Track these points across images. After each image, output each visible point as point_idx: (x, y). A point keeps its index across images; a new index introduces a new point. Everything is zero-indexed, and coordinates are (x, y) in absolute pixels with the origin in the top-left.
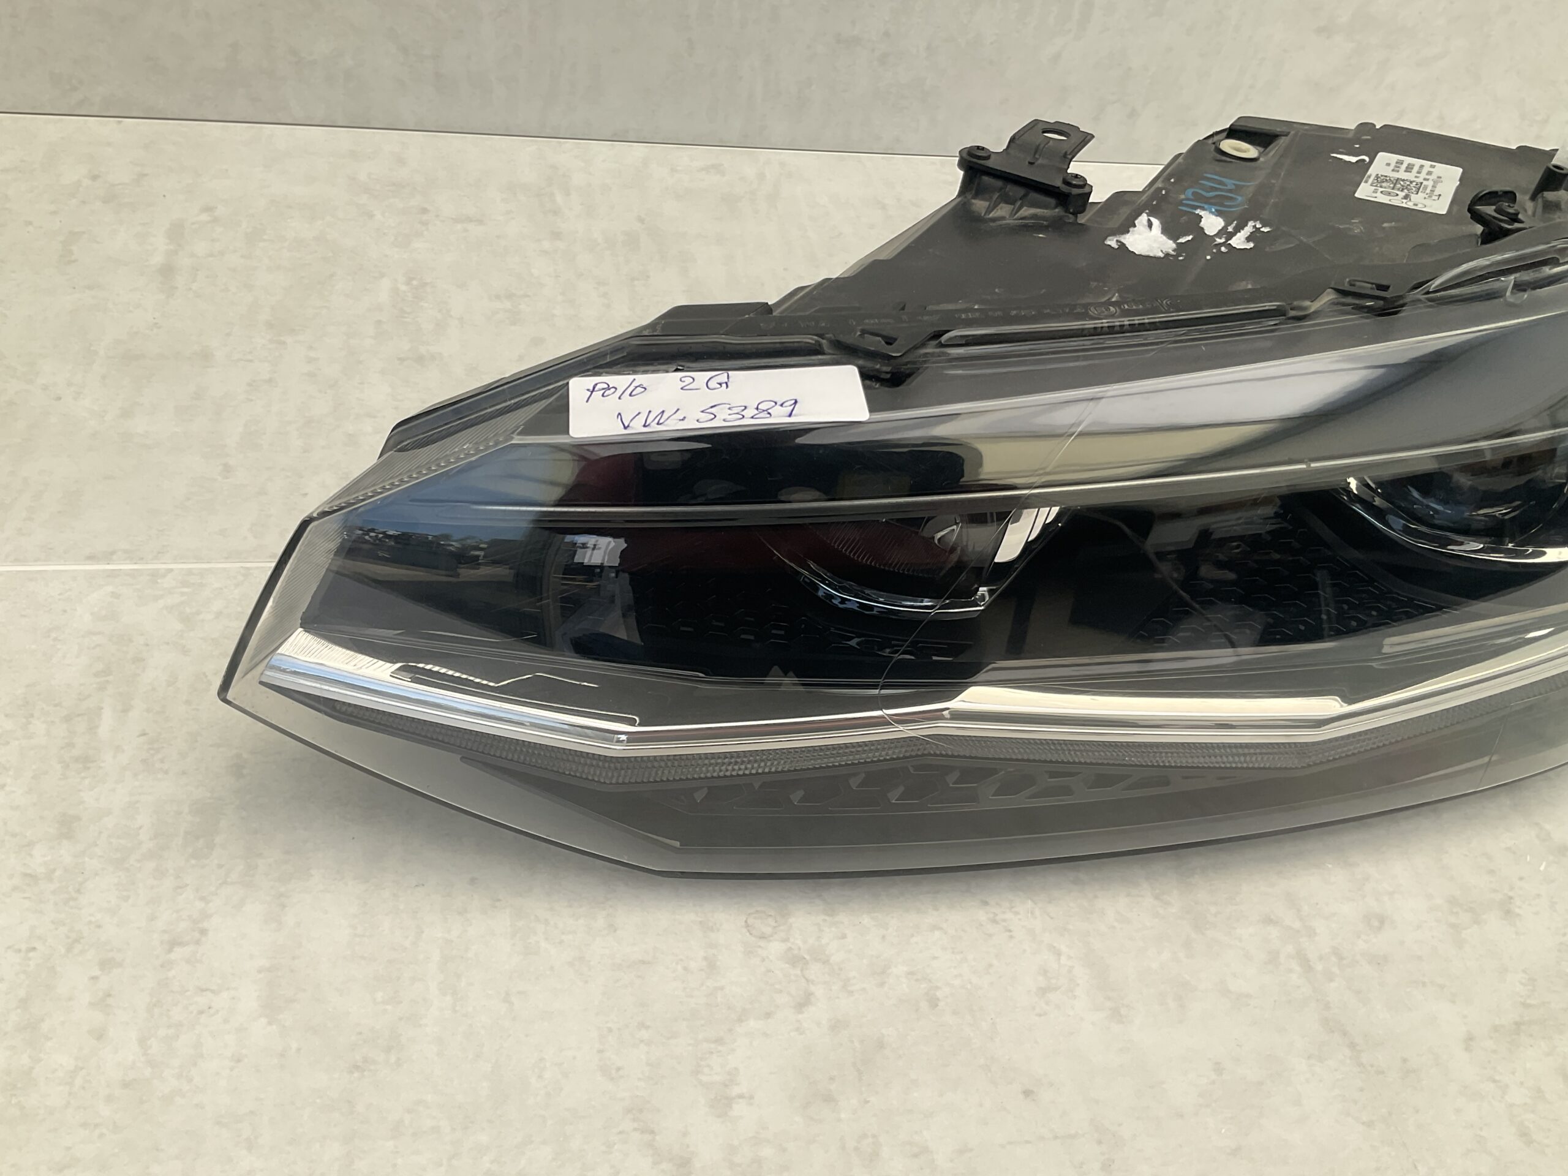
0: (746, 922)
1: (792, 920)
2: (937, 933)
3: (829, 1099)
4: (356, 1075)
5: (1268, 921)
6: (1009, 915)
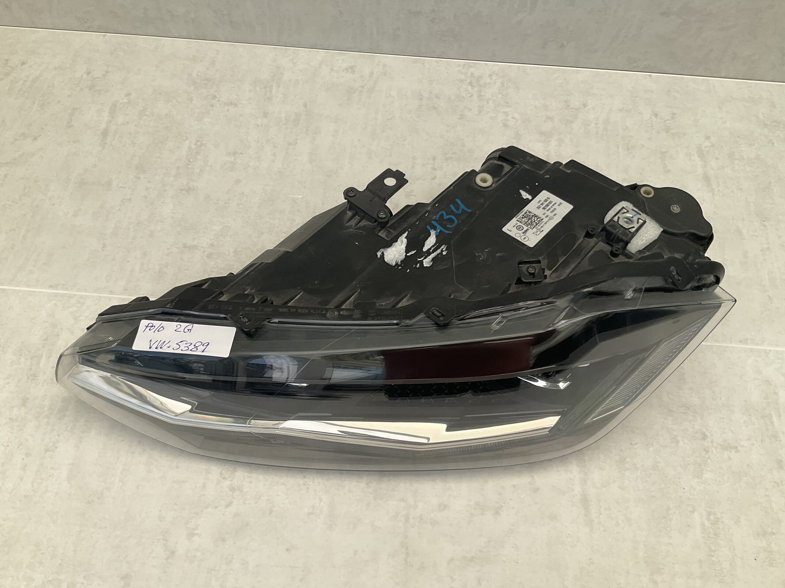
0: (221, 471)
1: (236, 473)
2: (283, 486)
3: (224, 540)
4: (88, 505)
5: (403, 500)
6: (311, 483)
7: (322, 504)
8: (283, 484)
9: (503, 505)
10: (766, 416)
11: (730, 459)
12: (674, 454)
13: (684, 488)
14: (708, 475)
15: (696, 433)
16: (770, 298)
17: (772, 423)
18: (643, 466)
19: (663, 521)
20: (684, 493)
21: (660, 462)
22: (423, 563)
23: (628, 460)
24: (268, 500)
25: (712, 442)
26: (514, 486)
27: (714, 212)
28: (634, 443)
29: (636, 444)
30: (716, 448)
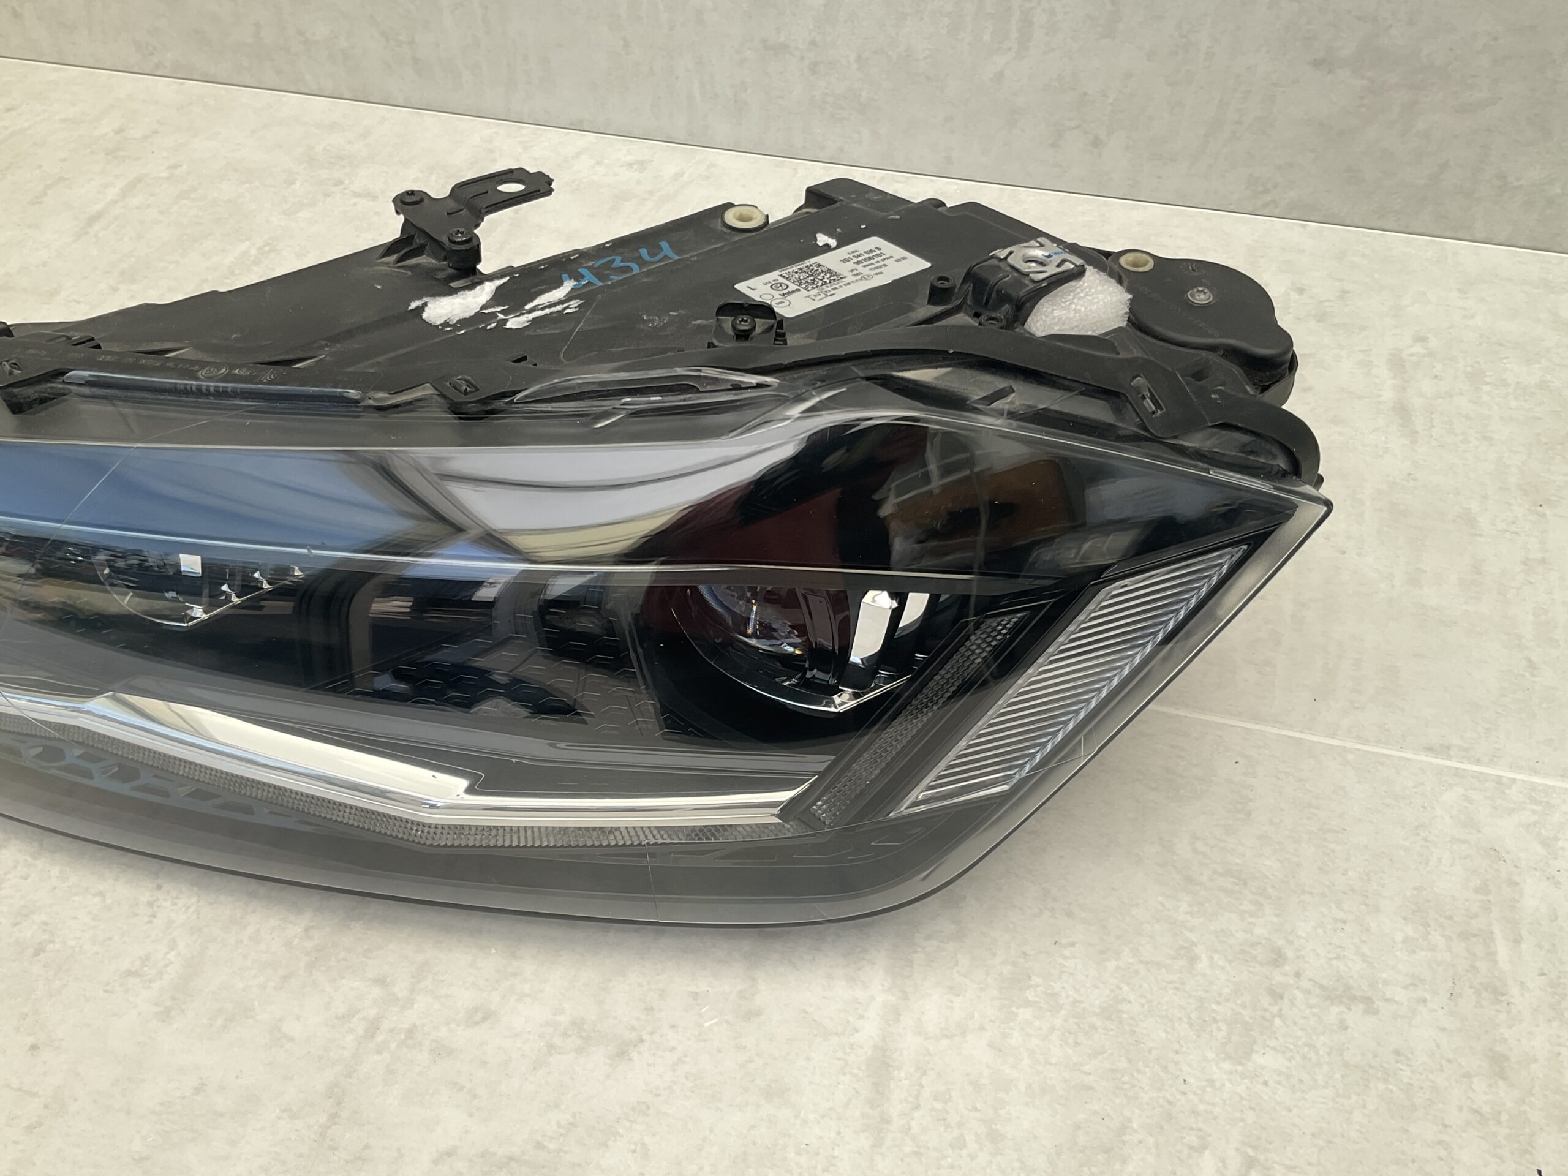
7: (172, 956)
8: (101, 894)
9: (646, 1037)
10: (1475, 936)
11: (1344, 1027)
12: (1177, 989)
13: (1185, 1081)
14: (1266, 1060)
15: (1253, 945)
16: (1532, 666)
17: (1491, 956)
18: (1075, 1002)
19: (1101, 1157)
20: (1184, 1093)
21: (1130, 1002)
22: (367, 1147)
23: (1036, 980)
24: (46, 924)
25: (1298, 975)
26: (695, 995)
27: (1409, 474)
28: (1064, 941)
29: (1073, 944)
30: (1308, 992)
